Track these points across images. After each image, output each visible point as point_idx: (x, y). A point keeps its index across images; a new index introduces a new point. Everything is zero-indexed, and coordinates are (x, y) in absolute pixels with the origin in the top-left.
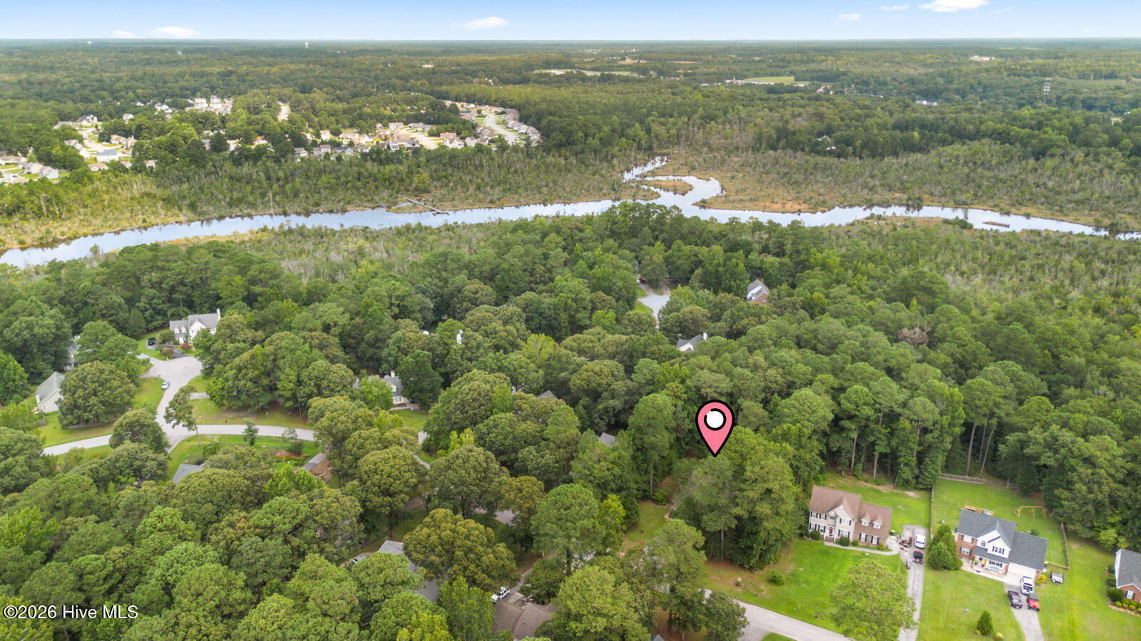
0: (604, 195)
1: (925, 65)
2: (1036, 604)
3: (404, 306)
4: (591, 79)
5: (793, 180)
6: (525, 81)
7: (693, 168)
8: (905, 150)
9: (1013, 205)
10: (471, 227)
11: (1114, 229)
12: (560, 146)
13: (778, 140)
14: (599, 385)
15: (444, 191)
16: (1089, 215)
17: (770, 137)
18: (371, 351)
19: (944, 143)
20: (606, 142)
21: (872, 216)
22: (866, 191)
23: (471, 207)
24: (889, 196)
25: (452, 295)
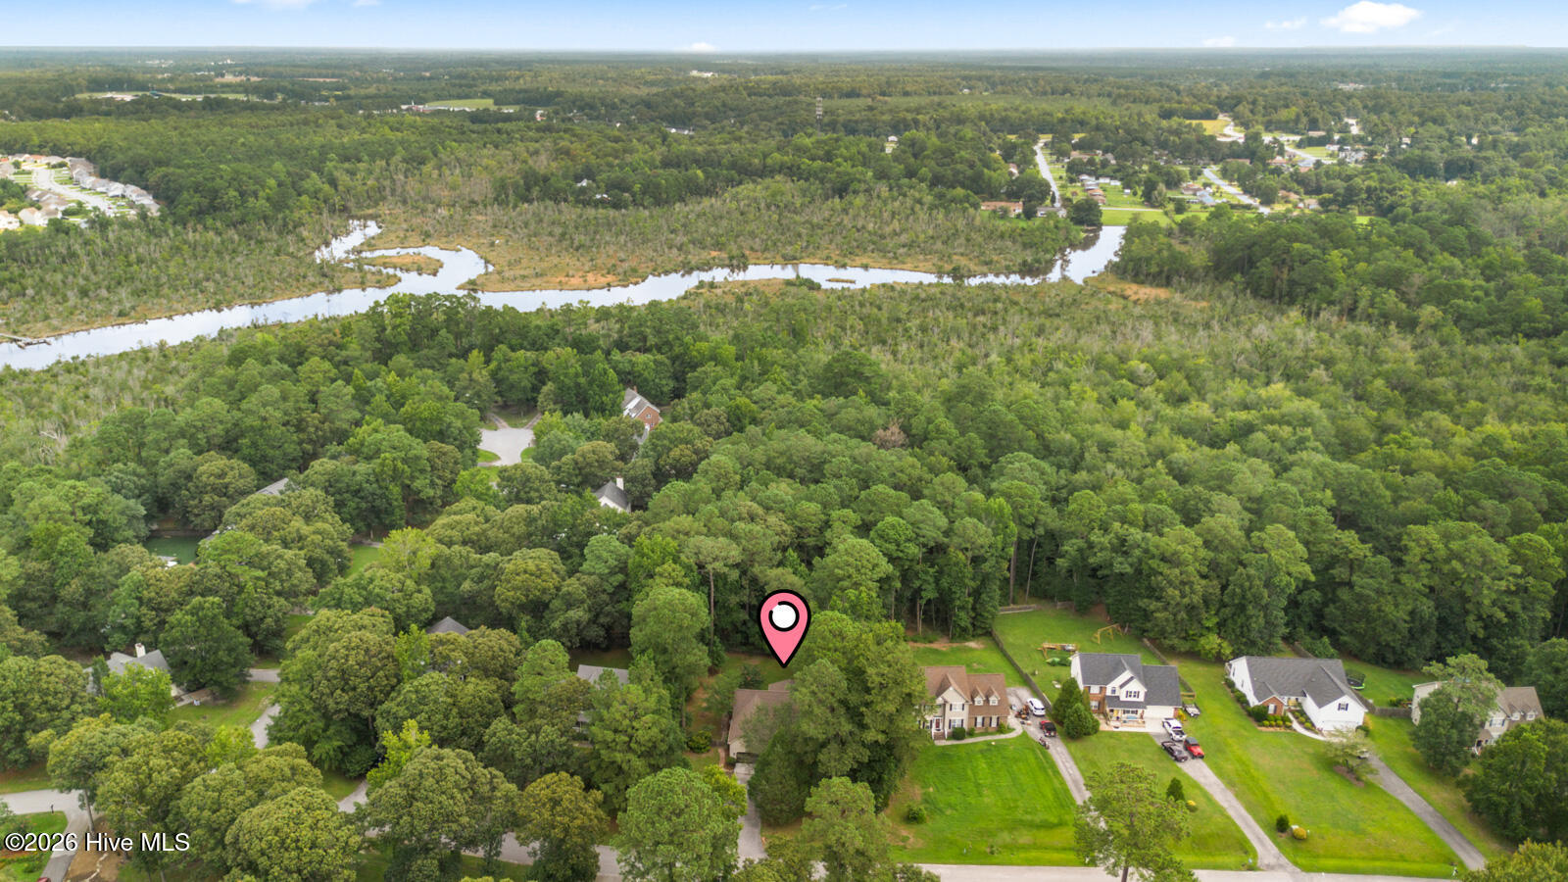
0: (314, 285)
1: (646, 83)
2: (1199, 750)
3: (100, 521)
4: (190, 105)
5: (576, 243)
6: (72, 111)
7: (427, 235)
8: (692, 194)
9: (845, 256)
10: (108, 361)
11: (957, 274)
12: (200, 214)
13: (528, 189)
14: (544, 591)
15: (19, 304)
16: (926, 260)
17: (516, 186)
18: (82, 615)
19: (732, 182)
20: (279, 204)
21: (701, 284)
22: (675, 251)
23: (87, 325)
24: (705, 255)
25: (175, 486)
